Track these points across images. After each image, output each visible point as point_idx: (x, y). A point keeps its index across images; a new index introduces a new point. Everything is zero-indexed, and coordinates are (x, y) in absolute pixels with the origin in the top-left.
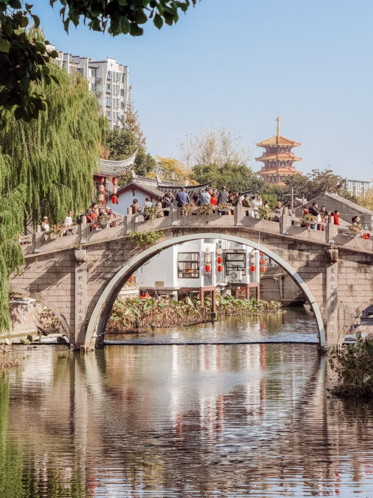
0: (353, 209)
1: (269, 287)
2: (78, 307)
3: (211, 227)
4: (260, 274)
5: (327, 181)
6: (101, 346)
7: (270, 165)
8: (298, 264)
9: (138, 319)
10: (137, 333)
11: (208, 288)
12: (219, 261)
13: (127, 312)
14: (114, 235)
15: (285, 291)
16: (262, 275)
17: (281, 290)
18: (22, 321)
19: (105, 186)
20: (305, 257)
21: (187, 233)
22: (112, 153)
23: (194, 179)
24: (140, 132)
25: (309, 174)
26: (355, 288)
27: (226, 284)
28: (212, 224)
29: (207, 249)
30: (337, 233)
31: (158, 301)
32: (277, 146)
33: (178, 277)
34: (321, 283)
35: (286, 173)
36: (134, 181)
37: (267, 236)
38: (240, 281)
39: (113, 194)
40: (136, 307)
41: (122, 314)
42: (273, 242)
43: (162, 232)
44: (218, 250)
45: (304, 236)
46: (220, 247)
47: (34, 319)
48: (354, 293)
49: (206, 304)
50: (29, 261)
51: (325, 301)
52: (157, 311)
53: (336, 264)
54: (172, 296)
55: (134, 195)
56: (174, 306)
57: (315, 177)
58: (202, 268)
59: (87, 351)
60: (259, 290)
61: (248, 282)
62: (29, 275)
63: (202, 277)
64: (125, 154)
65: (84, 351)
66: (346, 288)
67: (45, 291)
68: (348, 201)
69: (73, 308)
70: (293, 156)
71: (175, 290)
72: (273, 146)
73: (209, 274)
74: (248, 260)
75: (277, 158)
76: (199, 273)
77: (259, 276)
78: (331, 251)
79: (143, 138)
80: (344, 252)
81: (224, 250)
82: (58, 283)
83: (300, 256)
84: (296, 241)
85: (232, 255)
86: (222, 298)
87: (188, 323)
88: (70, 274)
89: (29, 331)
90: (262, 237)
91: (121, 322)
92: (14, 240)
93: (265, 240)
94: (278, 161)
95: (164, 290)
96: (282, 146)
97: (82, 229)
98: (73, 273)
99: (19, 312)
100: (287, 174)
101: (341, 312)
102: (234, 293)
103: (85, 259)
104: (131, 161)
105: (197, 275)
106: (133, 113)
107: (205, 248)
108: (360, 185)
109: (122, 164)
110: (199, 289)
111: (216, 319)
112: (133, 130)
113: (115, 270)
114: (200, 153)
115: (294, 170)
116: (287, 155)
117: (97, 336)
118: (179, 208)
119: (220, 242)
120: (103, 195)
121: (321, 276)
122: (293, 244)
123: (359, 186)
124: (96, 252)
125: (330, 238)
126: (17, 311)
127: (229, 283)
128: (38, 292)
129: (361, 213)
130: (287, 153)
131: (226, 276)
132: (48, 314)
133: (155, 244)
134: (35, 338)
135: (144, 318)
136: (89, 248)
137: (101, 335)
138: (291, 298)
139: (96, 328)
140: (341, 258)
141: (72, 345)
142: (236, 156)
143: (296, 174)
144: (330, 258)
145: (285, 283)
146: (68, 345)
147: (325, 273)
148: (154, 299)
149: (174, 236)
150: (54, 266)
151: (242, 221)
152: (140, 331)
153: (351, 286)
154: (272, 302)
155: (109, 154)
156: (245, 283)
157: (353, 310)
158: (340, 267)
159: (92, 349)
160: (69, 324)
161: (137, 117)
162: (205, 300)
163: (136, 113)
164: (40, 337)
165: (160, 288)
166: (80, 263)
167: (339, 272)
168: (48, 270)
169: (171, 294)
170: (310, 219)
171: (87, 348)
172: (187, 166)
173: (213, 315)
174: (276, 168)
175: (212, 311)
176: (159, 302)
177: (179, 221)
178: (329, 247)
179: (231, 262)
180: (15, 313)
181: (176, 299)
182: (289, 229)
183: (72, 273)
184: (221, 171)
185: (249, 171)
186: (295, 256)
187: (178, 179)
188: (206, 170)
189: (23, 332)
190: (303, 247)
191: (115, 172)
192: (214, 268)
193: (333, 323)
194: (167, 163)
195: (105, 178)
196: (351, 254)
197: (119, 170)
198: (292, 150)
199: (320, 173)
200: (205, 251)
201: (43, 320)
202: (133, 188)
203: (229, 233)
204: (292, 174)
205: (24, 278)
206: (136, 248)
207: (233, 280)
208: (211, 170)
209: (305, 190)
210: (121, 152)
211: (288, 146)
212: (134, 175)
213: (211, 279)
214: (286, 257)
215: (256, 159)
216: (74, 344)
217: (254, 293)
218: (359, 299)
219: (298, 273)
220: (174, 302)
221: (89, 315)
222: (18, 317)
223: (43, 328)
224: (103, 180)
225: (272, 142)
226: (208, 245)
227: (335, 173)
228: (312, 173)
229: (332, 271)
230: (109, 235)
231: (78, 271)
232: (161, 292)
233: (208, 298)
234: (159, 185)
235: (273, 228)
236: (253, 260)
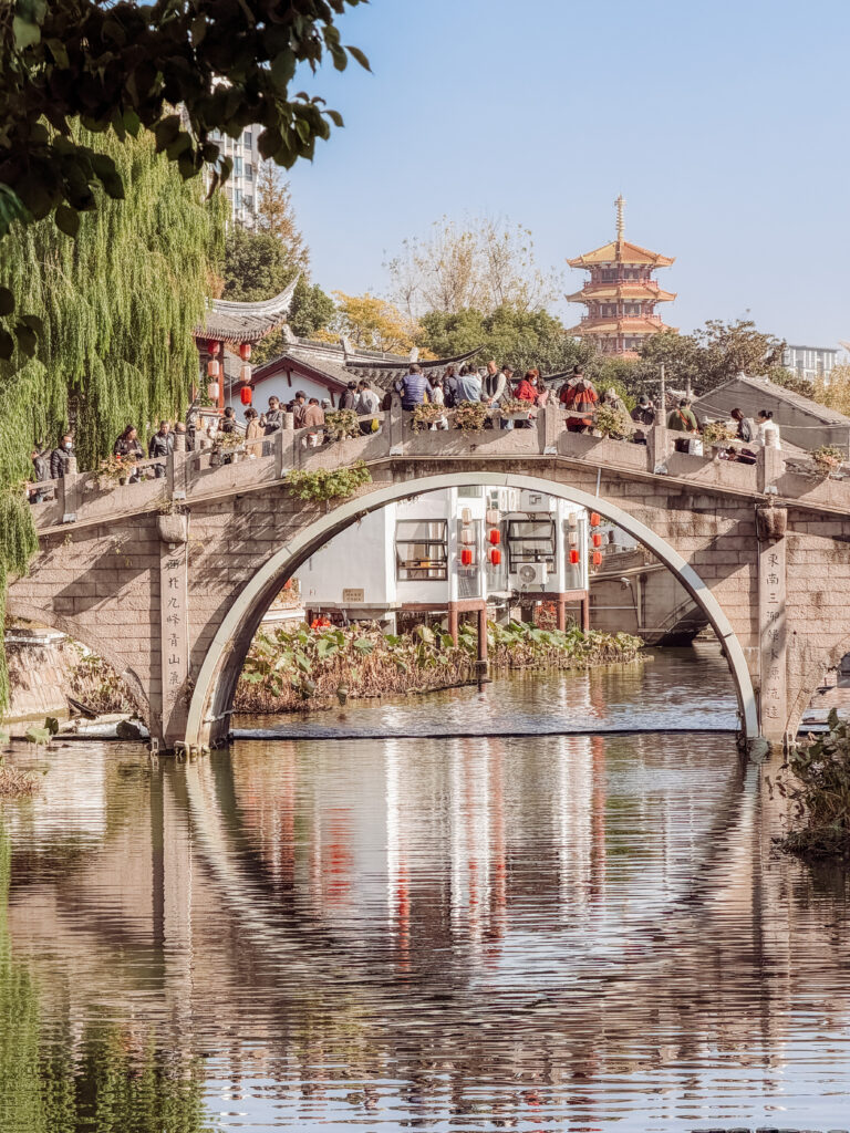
0: (807, 414)
1: (612, 601)
2: (168, 651)
3: (483, 457)
4: (589, 570)
5: (743, 348)
6: (222, 741)
7: (601, 311)
8: (691, 545)
9: (307, 678)
10: (306, 710)
11: (468, 603)
12: (493, 541)
13: (282, 662)
14: (252, 479)
15: (650, 609)
16: (594, 574)
17: (639, 608)
18: (32, 684)
19: (221, 363)
20: (707, 526)
21: (425, 474)
22: (231, 286)
23: (425, 345)
24: (295, 235)
25: (699, 331)
26: (826, 599)
27: (510, 595)
28: (487, 450)
29: (465, 512)
30: (784, 470)
31: (351, 634)
32: (619, 265)
33: (398, 579)
34: (747, 588)
35: (639, 331)
36: (291, 351)
37: (618, 477)
38: (542, 586)
39: (242, 383)
40: (299, 651)
41: (268, 666)
42: (632, 492)
43: (365, 471)
44: (491, 512)
45: (704, 477)
46: (496, 506)
47: (60, 679)
48: (825, 613)
49: (462, 643)
50: (48, 542)
51: (756, 632)
52: (350, 659)
53: (782, 544)
54: (384, 624)
55: (290, 385)
56: (390, 648)
57: (712, 339)
58: (453, 556)
59: (191, 754)
60: (587, 608)
61: (562, 589)
62: (51, 576)
63: (454, 578)
64: (262, 286)
65: (184, 754)
66: (806, 599)
67: (88, 613)
68: (793, 394)
69: (156, 652)
70: (655, 290)
71: (392, 610)
72: (609, 265)
73: (469, 571)
74: (561, 536)
75: (618, 294)
76: (446, 569)
77: (587, 576)
78: (770, 512)
79: (301, 248)
80: (801, 513)
81: (504, 514)
82: (120, 594)
83: (695, 524)
84: (687, 489)
85: (524, 525)
86: (500, 627)
87: (424, 687)
88: (147, 573)
89: (48, 710)
90: (604, 480)
91: (267, 686)
92: (14, 492)
93: (612, 488)
94: (621, 302)
95: (364, 610)
96: (629, 267)
97: (176, 466)
98: (156, 571)
99: (26, 663)
100: (641, 333)
101: (795, 657)
102: (527, 616)
103: (184, 537)
104: (283, 303)
105: (440, 573)
106: (279, 190)
107: (460, 509)
108: (813, 358)
109: (262, 310)
110: (447, 606)
111: (486, 677)
112: (278, 229)
113: (256, 562)
114: (436, 282)
115: (657, 324)
116: (642, 288)
117: (213, 718)
118: (407, 413)
119: (495, 495)
120: (217, 386)
121: (745, 571)
122: (680, 497)
123: (811, 360)
124: (207, 521)
125: (766, 481)
126: (20, 660)
127: (517, 593)
128: (73, 615)
129: (824, 422)
130: (642, 281)
131: (510, 575)
132: (94, 669)
133: (351, 498)
134: (64, 724)
135: (319, 676)
136: (193, 510)
137: (222, 716)
138: (664, 626)
139: (212, 701)
140: (793, 530)
141: (154, 740)
142: (523, 290)
143: (664, 330)
144: (768, 529)
145: (648, 592)
146: (147, 740)
147: (756, 564)
148: (343, 630)
149: (394, 481)
150: (110, 554)
151: (556, 444)
152: (312, 707)
153: (819, 595)
154: (621, 636)
155: (223, 287)
156: (555, 591)
157: (824, 652)
158: (791, 550)
159: (203, 750)
160: (147, 691)
161: (288, 198)
162: (462, 633)
163: (285, 189)
164: (78, 723)
165: (354, 604)
166: (172, 546)
167: (789, 562)
168: (96, 564)
169: (381, 618)
170: (718, 437)
171: (191, 748)
172: (408, 315)
173: (481, 669)
174: (615, 318)
175: (480, 658)
176: (354, 639)
177: (408, 444)
178: (764, 503)
179: (520, 543)
180: (16, 667)
181: (392, 630)
182: (670, 460)
183: (152, 569)
184: (488, 324)
185: (555, 325)
186: (685, 526)
187: (386, 347)
188: (451, 325)
189: (34, 711)
190: (704, 503)
191: (247, 329)
192: (483, 555)
193: (777, 683)
194: (359, 308)
195: (222, 343)
196: (819, 519)
197: (256, 326)
198: (654, 276)
199: (726, 329)
200: (459, 517)
201: (81, 681)
202: (289, 368)
203: (526, 472)
204: (653, 331)
205: (38, 583)
206: (305, 509)
207: (527, 585)
208: (464, 325)
209: (692, 369)
210: (251, 283)
211: (643, 266)
212: (290, 338)
213: (476, 583)
214: (663, 529)
215: (569, 298)
216: (161, 739)
217: (579, 615)
218: (837, 626)
219: (691, 565)
220: (390, 638)
221: (195, 669)
222: (23, 677)
223: (80, 701)
224: (217, 349)
225: (606, 256)
226: (467, 502)
227: (760, 329)
228: (705, 328)
229: (772, 560)
230: (239, 479)
231: (168, 565)
232: (355, 616)
233: (467, 627)
234: (349, 360)
235: (631, 459)
236: (574, 537)
